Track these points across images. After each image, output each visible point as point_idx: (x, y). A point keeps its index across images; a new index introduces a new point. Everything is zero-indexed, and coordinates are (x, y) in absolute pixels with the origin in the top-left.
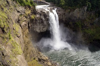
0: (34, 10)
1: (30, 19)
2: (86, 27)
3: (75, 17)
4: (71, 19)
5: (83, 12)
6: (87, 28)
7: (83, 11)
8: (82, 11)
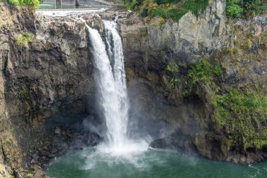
0: (28, 18)
1: (12, 46)
2: (237, 81)
3: (186, 43)
4: (172, 52)
5: (211, 22)
6: (241, 85)
7: (213, 17)
8: (207, 19)
